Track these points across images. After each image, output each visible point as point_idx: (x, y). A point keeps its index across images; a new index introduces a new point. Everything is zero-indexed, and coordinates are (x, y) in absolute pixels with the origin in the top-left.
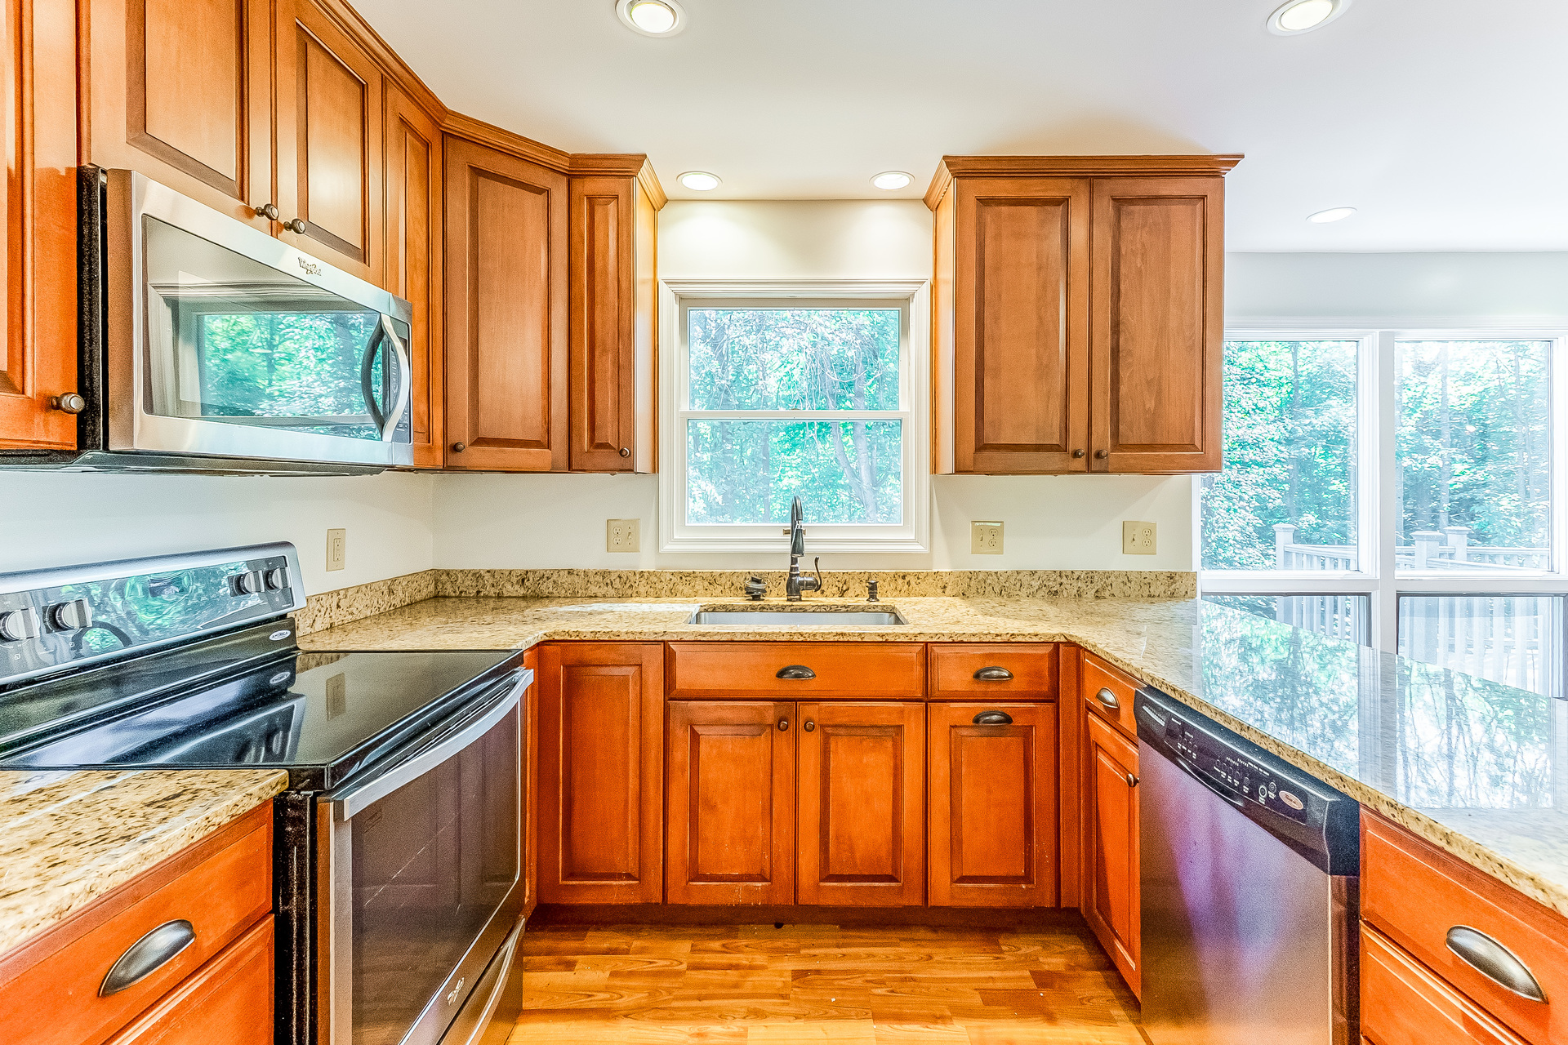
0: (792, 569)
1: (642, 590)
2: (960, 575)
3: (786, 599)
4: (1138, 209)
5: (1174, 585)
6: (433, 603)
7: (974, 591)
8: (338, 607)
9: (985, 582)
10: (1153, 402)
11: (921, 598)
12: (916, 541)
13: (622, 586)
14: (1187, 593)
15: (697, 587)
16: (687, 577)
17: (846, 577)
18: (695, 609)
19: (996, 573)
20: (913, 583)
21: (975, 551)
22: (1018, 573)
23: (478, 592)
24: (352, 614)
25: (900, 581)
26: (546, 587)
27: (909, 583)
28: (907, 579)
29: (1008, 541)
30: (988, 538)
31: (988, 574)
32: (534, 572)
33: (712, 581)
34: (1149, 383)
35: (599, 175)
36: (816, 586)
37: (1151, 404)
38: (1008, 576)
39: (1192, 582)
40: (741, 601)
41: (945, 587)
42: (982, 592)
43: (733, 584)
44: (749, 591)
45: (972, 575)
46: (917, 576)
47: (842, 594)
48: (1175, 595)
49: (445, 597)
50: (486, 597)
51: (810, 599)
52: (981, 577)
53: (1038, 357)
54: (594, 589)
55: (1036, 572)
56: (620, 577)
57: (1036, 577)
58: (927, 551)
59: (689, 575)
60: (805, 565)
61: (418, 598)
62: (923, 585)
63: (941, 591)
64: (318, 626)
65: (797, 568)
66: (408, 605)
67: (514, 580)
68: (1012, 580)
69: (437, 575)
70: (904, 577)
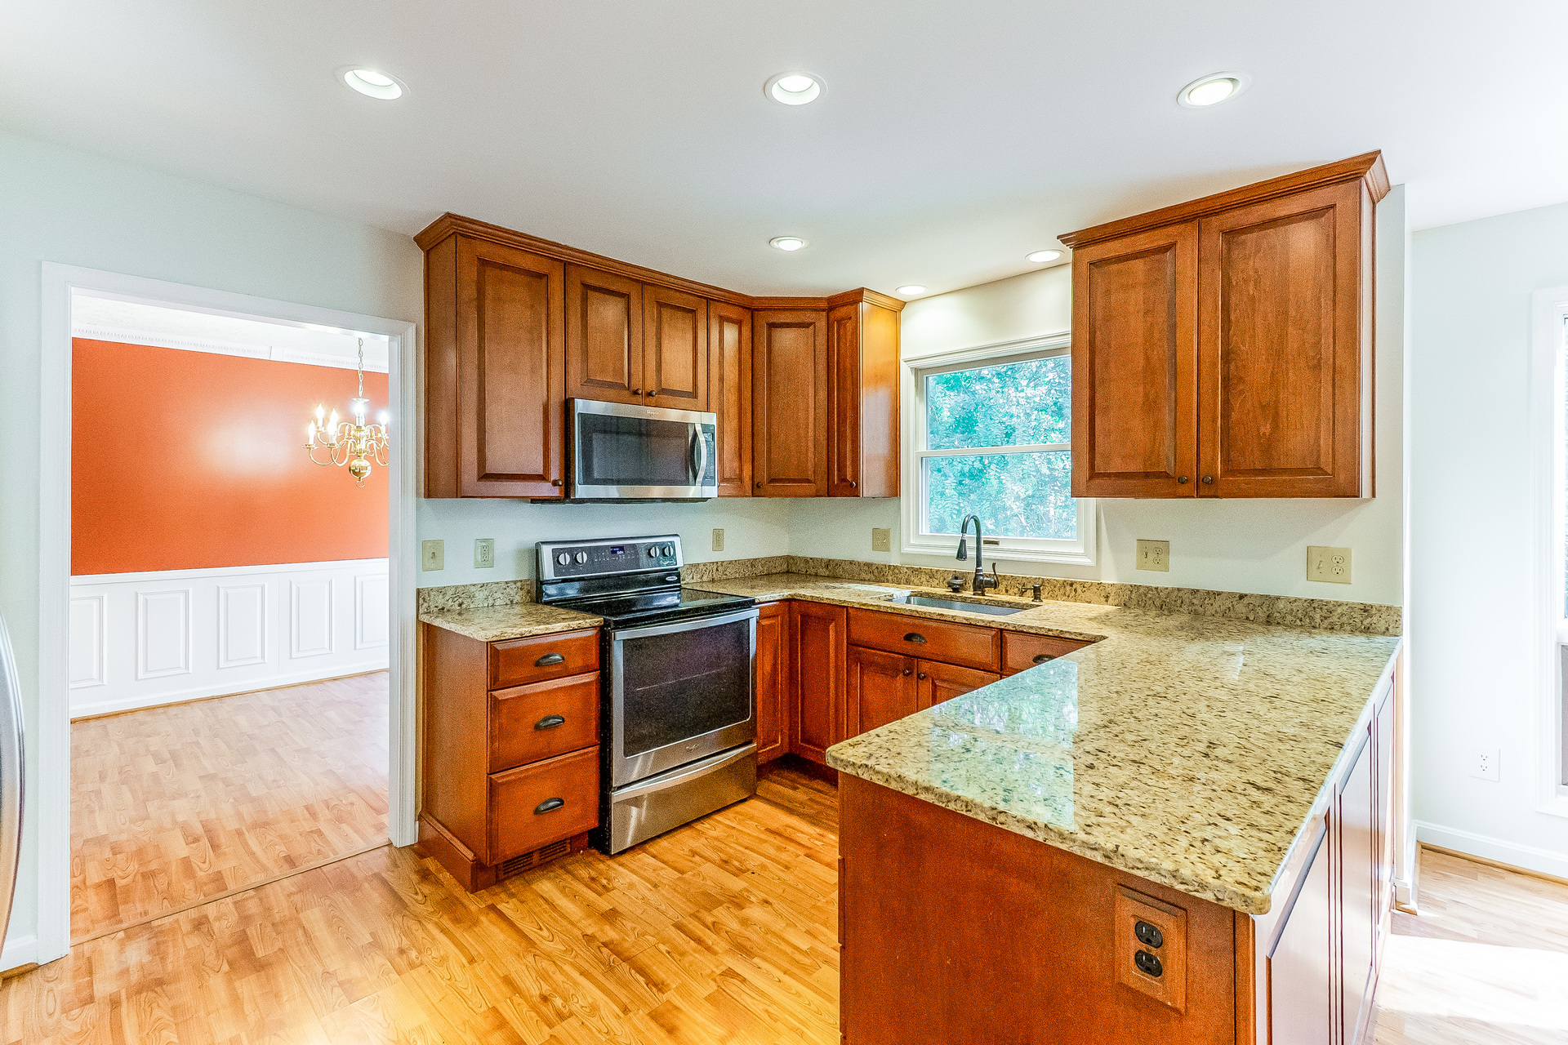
0: (977, 571)
1: (890, 578)
2: (1122, 587)
3: (972, 593)
4: (1250, 238)
5: (1369, 619)
6: (785, 578)
7: (1135, 602)
8: (717, 570)
9: (1146, 596)
10: (1268, 426)
11: (1086, 604)
12: (1085, 555)
13: (877, 574)
14: (1387, 629)
15: (922, 579)
16: (917, 571)
17: (1024, 581)
18: (907, 593)
19: (1156, 588)
20: (1079, 591)
21: (1140, 567)
22: (1179, 590)
23: (807, 571)
24: (726, 575)
25: (1068, 588)
26: (839, 571)
27: (1075, 590)
28: (1074, 586)
29: (1173, 560)
30: (1151, 556)
31: (1149, 588)
32: (833, 561)
33: (932, 575)
34: (1263, 407)
35: (844, 305)
36: (995, 585)
37: (1266, 429)
38: (1170, 592)
39: (1395, 618)
40: (943, 591)
41: (1107, 597)
42: (1143, 604)
43: (945, 579)
44: (950, 585)
45: (1135, 588)
46: (1083, 585)
47: (1022, 594)
48: (1371, 630)
49: (792, 573)
50: (810, 575)
51: (990, 594)
52: (1142, 590)
53: (1146, 395)
54: (864, 575)
55: (1198, 590)
56: (877, 568)
57: (1198, 595)
58: (1094, 564)
59: (917, 570)
60: (986, 569)
61: (774, 571)
62: (1088, 593)
63: (1103, 599)
64: (705, 579)
65: (981, 570)
66: (766, 575)
67: (823, 565)
68: (1173, 596)
69: (788, 559)
70: (1071, 585)
